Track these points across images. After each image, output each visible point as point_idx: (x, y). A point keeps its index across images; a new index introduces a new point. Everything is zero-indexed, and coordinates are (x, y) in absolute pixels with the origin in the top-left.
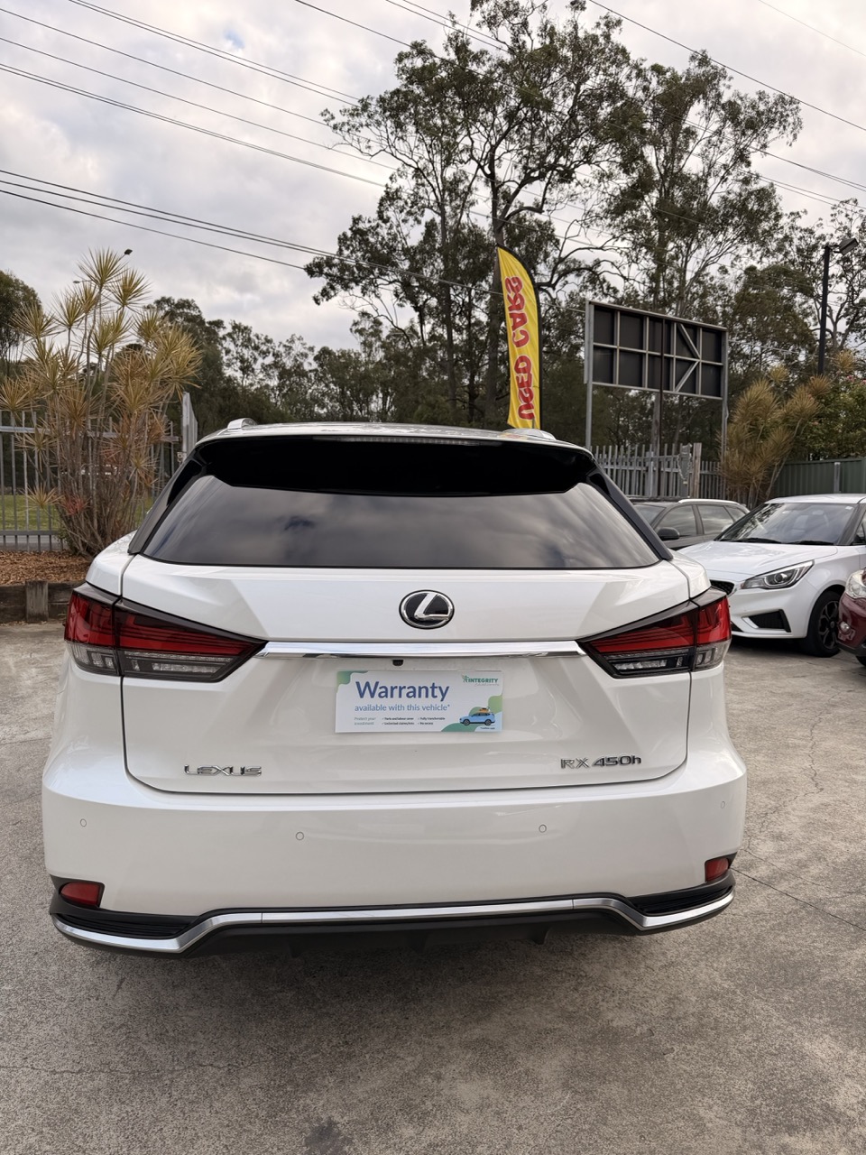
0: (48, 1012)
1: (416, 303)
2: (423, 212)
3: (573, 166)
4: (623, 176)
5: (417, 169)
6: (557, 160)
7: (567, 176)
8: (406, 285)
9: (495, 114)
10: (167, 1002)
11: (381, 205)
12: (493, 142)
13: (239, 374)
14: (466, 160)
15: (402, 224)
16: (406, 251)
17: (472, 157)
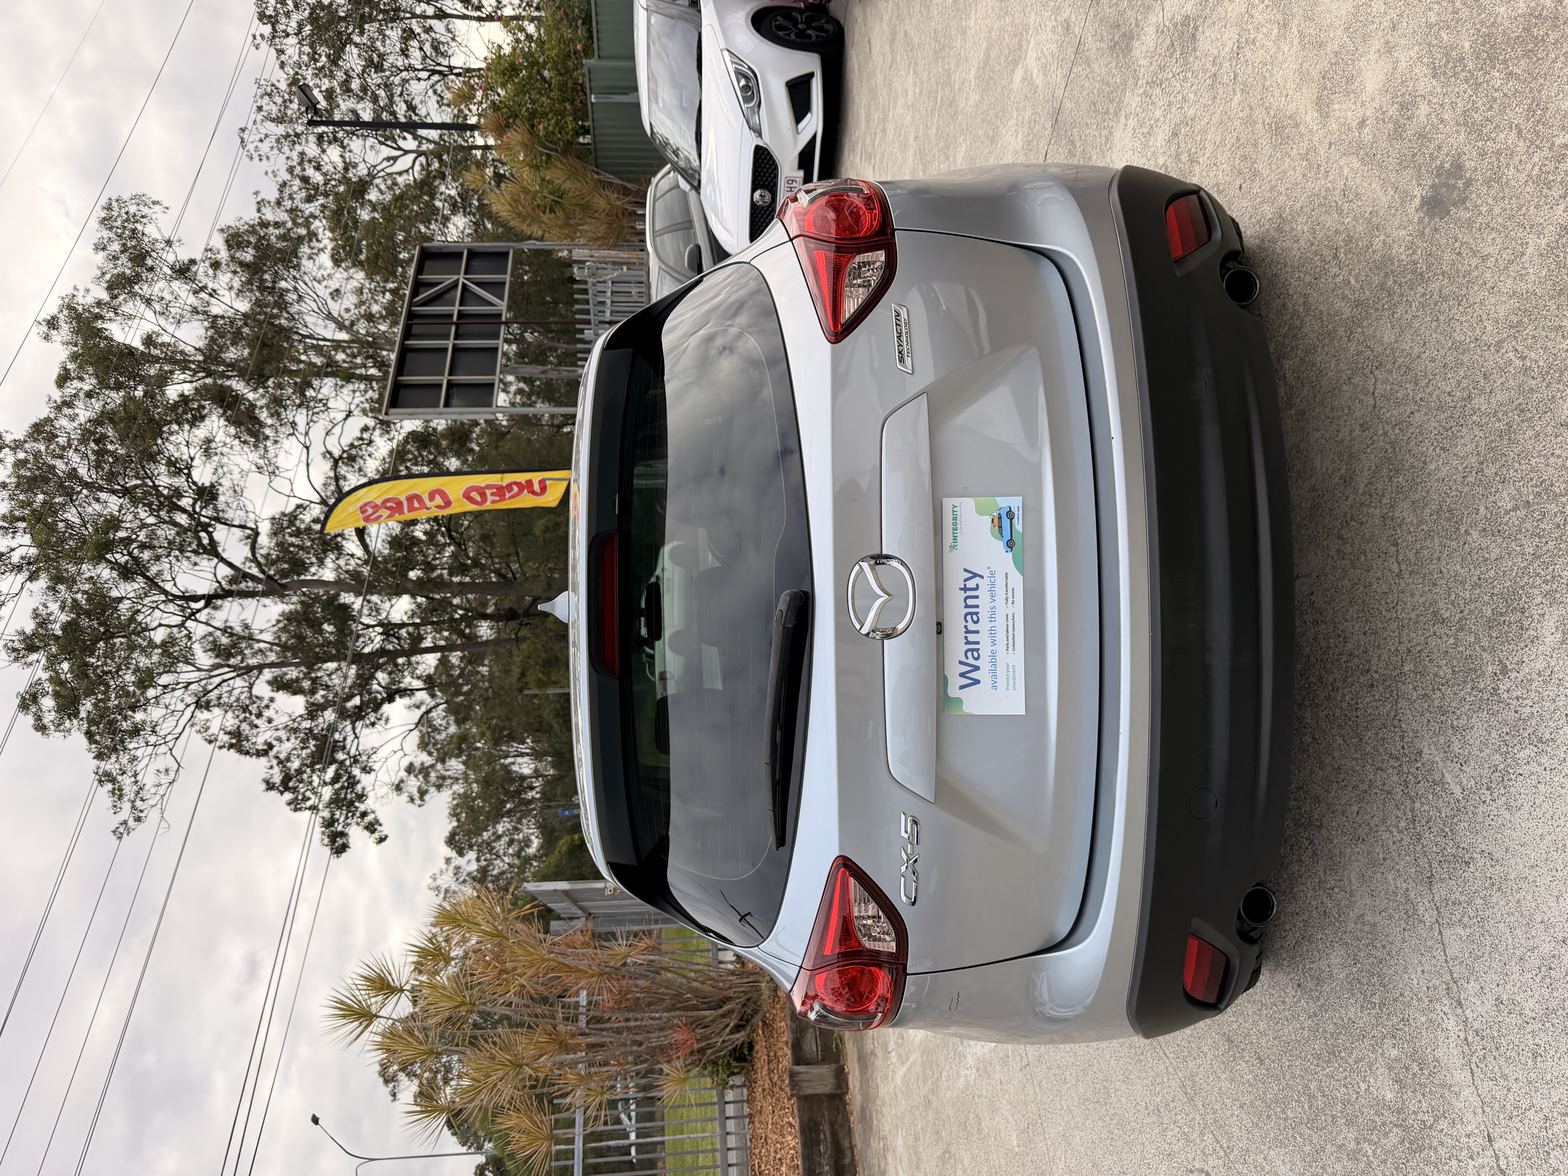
1: (384, 699)
2: (257, 696)
3: (195, 488)
4: (208, 422)
5: (198, 705)
6: (185, 511)
7: (207, 494)
8: (358, 714)
9: (121, 599)
11: (247, 753)
16: (312, 715)
17: (181, 625)
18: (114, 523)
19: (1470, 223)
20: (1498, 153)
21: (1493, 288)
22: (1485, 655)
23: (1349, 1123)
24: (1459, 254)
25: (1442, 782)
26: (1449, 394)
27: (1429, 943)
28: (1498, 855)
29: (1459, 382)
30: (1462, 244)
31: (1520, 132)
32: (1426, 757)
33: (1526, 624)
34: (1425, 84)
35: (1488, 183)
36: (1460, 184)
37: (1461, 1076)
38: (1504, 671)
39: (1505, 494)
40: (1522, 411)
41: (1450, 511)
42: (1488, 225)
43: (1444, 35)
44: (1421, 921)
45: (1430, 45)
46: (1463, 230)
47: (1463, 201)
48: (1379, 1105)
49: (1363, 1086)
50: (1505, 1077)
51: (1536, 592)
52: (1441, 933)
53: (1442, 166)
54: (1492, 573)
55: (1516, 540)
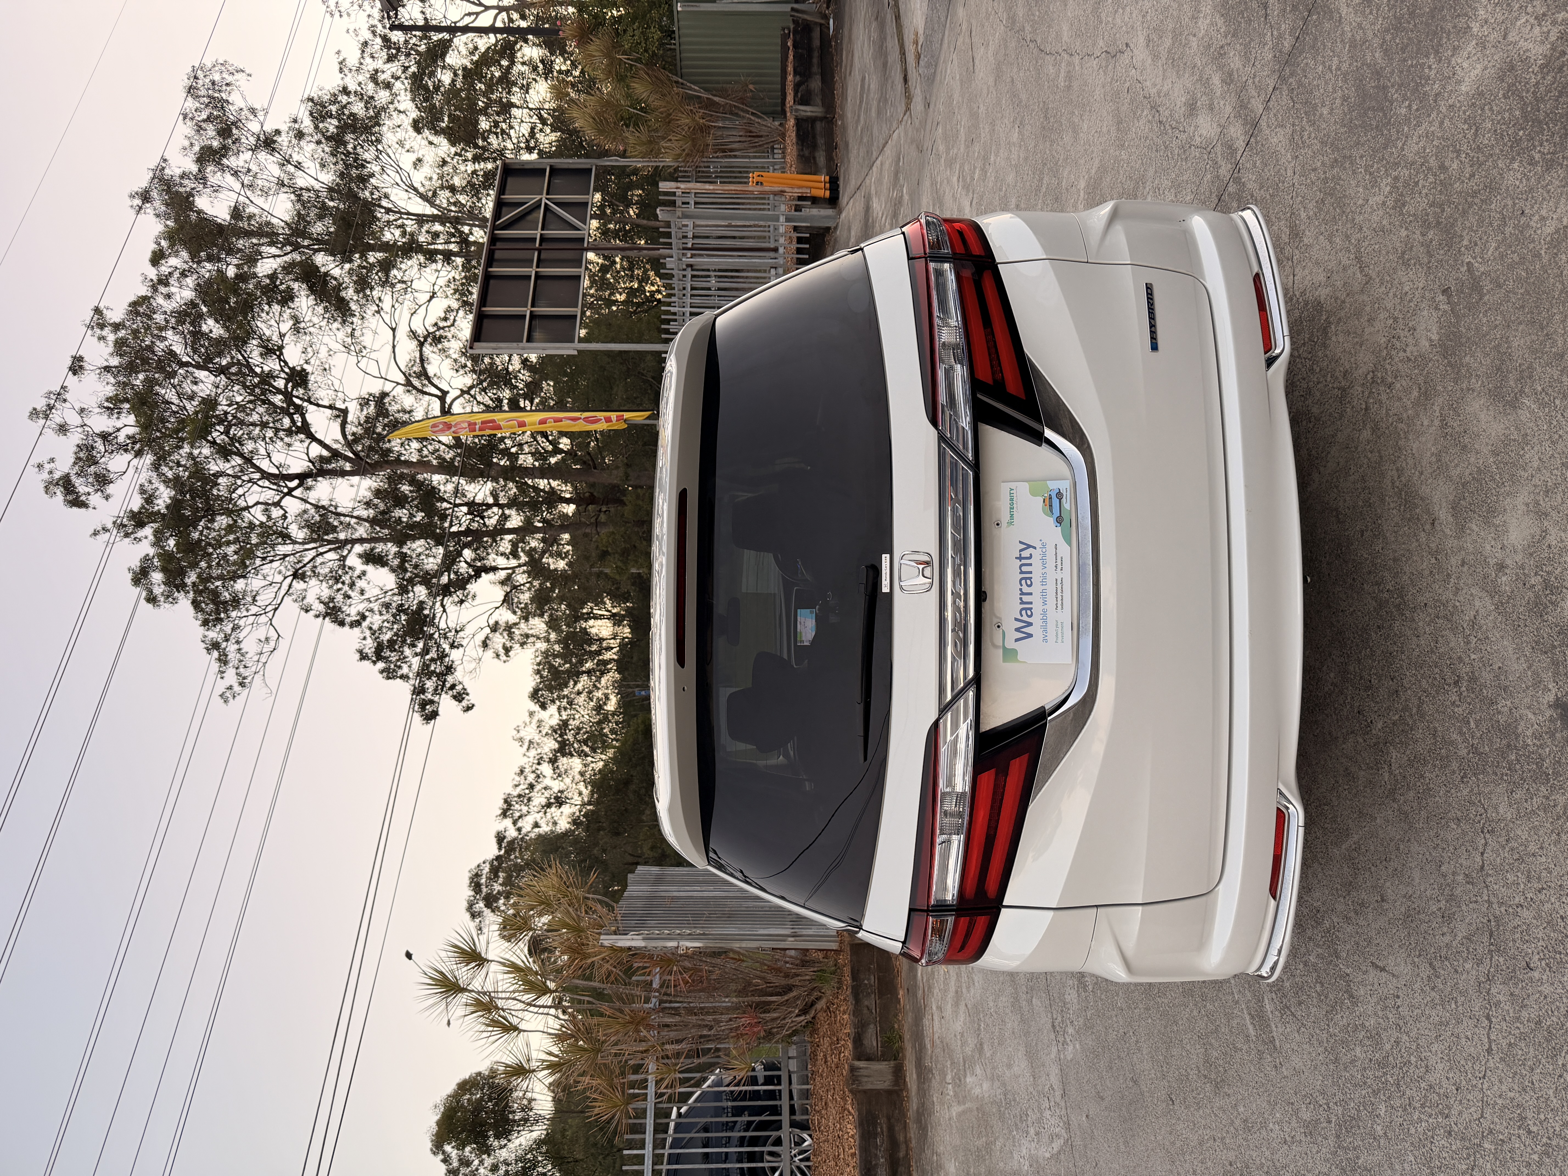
0: (1413, 1059)
1: (471, 577)
2: (350, 568)
3: (287, 370)
4: (297, 302)
5: (295, 575)
6: (279, 391)
7: (299, 377)
8: (446, 591)
9: (221, 474)
10: (1403, 910)
11: (342, 624)
12: (257, 476)
13: (567, 810)
14: (282, 512)
15: (366, 596)
16: (403, 589)
17: (277, 504)
18: (210, 403)
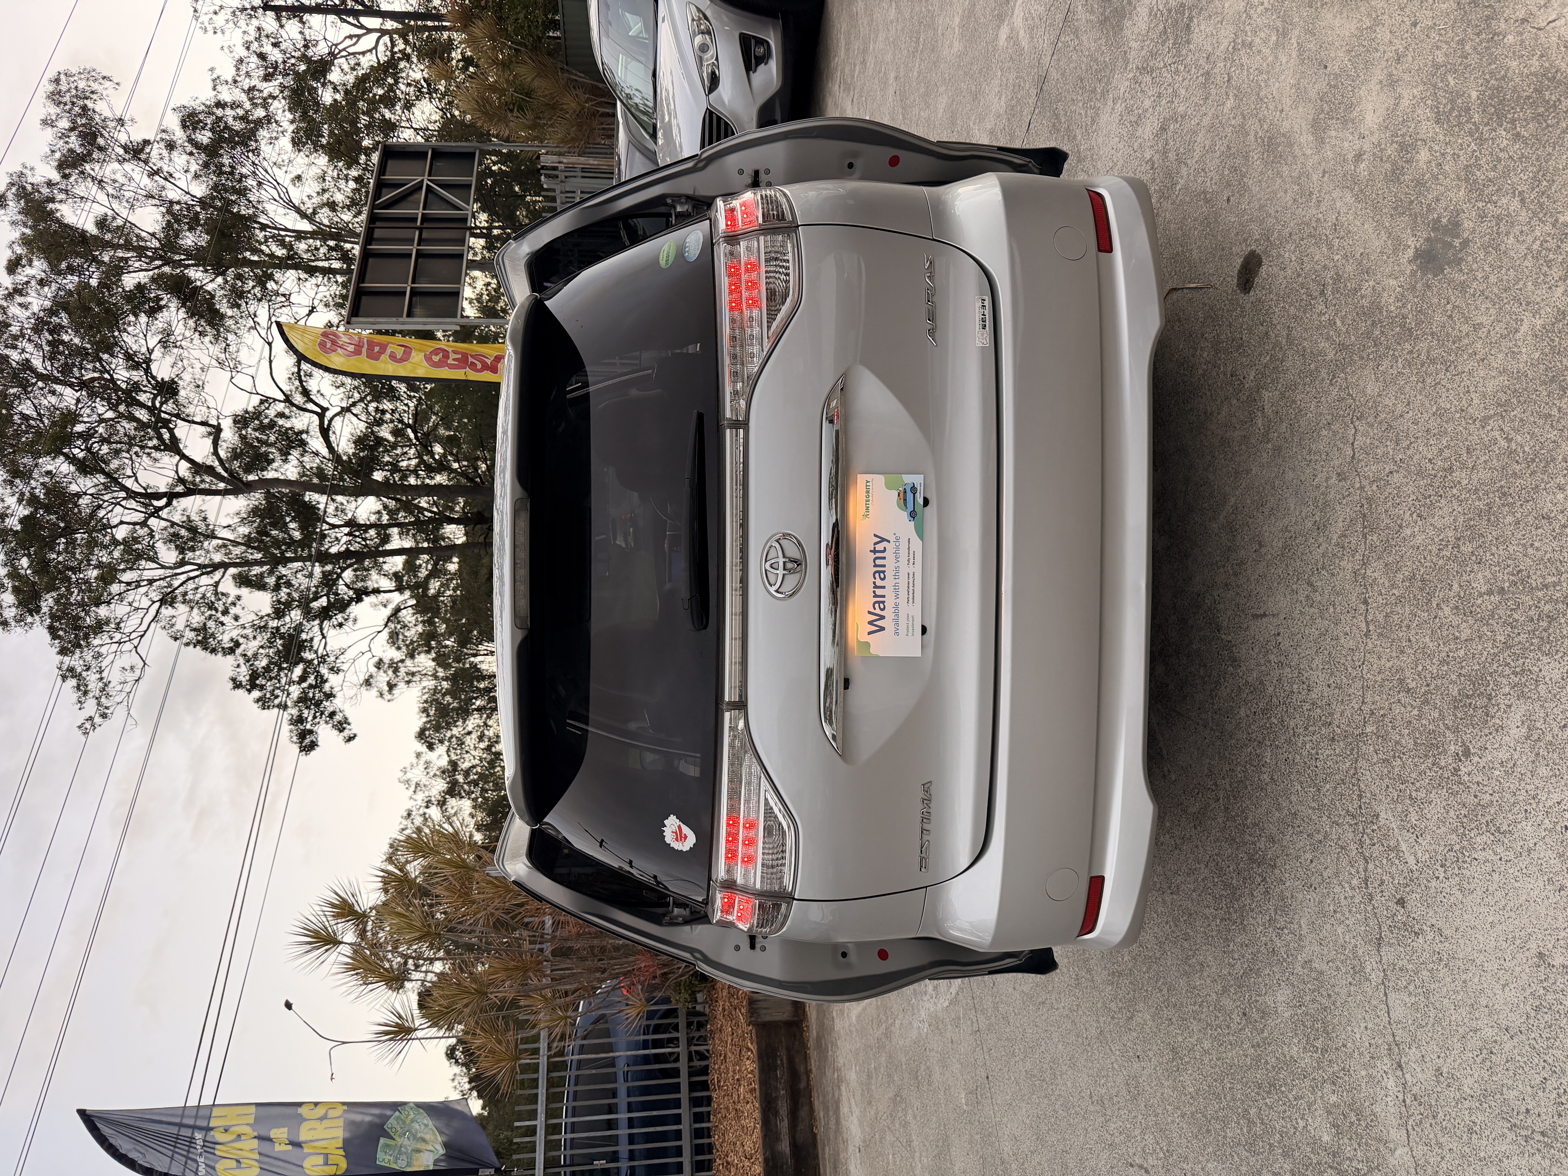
1: (351, 600)
2: (223, 593)
3: (154, 383)
4: (166, 314)
5: (163, 601)
6: (145, 406)
7: (168, 391)
8: (324, 614)
9: (82, 494)
11: (213, 651)
12: (123, 494)
15: (241, 622)
16: (278, 614)
17: (144, 524)
18: (72, 417)
19: (1463, 287)
20: (1499, 219)
21: (1483, 360)
22: (1448, 733)
23: (1285, 1155)
24: (1450, 317)
25: (1396, 849)
26: (1430, 460)
27: (1374, 1002)
28: (1448, 932)
29: (1441, 451)
30: (1454, 307)
31: (1523, 201)
32: (1382, 822)
33: (1492, 711)
34: (1428, 128)
35: (1485, 247)
36: (1457, 243)
37: (1396, 1135)
38: (1467, 753)
39: (1480, 576)
40: (1504, 494)
41: (1423, 580)
42: (1482, 292)
43: (1450, 79)
44: (1368, 980)
45: (1435, 86)
46: (1456, 292)
47: (1459, 261)
48: (1315, 1143)
49: (1301, 1123)
50: (1441, 1146)
51: (1504, 681)
52: (1386, 994)
53: (1439, 220)
54: (1462, 653)
55: (1488, 624)
